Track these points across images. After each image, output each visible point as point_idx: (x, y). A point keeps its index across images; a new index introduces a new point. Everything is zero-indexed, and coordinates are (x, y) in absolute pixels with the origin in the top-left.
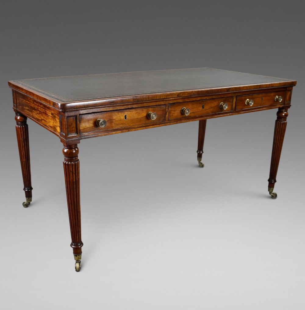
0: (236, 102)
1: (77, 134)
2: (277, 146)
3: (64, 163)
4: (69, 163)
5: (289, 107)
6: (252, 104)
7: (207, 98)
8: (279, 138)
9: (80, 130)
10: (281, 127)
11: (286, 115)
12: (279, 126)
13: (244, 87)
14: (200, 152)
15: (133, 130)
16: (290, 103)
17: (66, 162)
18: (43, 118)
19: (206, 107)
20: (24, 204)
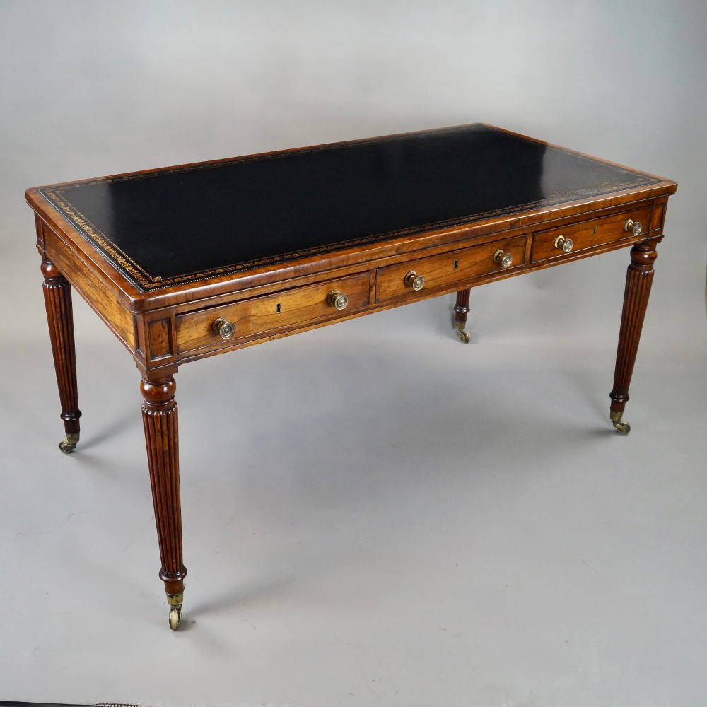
0: (532, 245)
1: (172, 354)
2: (630, 323)
3: (143, 411)
4: (155, 414)
5: (659, 240)
6: (569, 247)
7: (466, 244)
8: (634, 306)
9: (177, 346)
10: (640, 283)
11: (652, 258)
12: (636, 281)
13: (550, 213)
14: (461, 310)
15: (297, 331)
16: (661, 231)
17: (148, 412)
18: (99, 299)
19: (463, 264)
20: (62, 446)
